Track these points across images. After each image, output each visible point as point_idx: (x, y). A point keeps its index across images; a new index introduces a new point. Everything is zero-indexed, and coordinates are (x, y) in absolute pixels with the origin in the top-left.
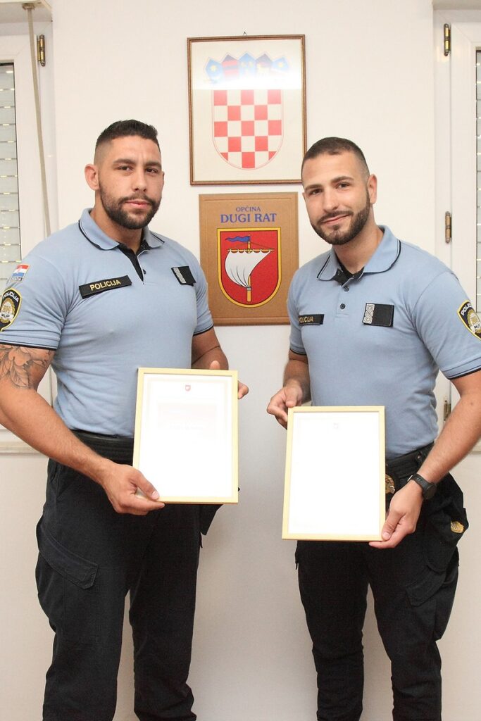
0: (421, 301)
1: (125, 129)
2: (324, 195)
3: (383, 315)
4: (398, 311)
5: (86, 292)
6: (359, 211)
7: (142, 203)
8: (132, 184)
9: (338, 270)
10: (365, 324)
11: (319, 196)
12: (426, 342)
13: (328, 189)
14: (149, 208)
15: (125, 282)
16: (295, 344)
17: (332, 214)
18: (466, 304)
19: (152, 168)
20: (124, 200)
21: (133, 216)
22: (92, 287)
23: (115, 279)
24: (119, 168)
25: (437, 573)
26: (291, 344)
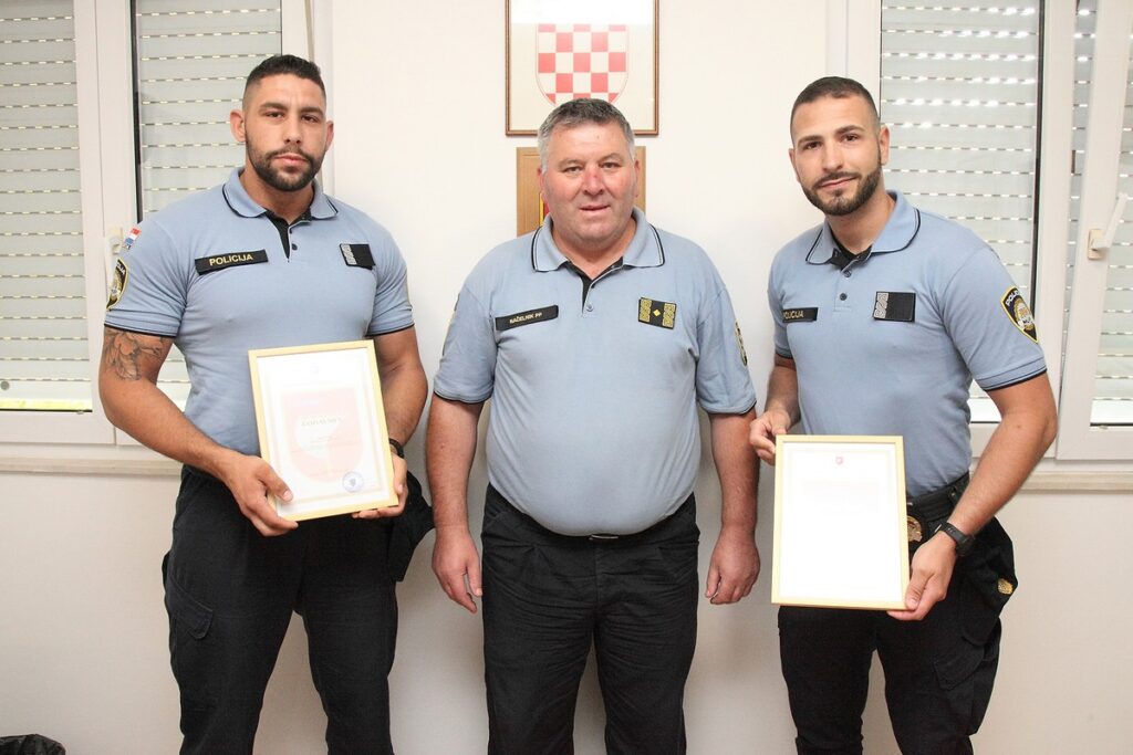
0: (951, 286)
1: (277, 66)
2: (825, 149)
3: (900, 307)
4: (921, 300)
5: (204, 267)
6: (869, 173)
7: (296, 159)
8: (283, 134)
9: (835, 250)
10: (877, 319)
11: (818, 151)
12: (956, 340)
13: (830, 142)
14: (306, 166)
15: (260, 257)
16: (781, 346)
17: (834, 174)
18: (1012, 291)
19: (310, 115)
20: (273, 155)
21: (285, 175)
22: (212, 262)
23: (246, 254)
24: (268, 115)
25: (976, 647)
26: (777, 346)
